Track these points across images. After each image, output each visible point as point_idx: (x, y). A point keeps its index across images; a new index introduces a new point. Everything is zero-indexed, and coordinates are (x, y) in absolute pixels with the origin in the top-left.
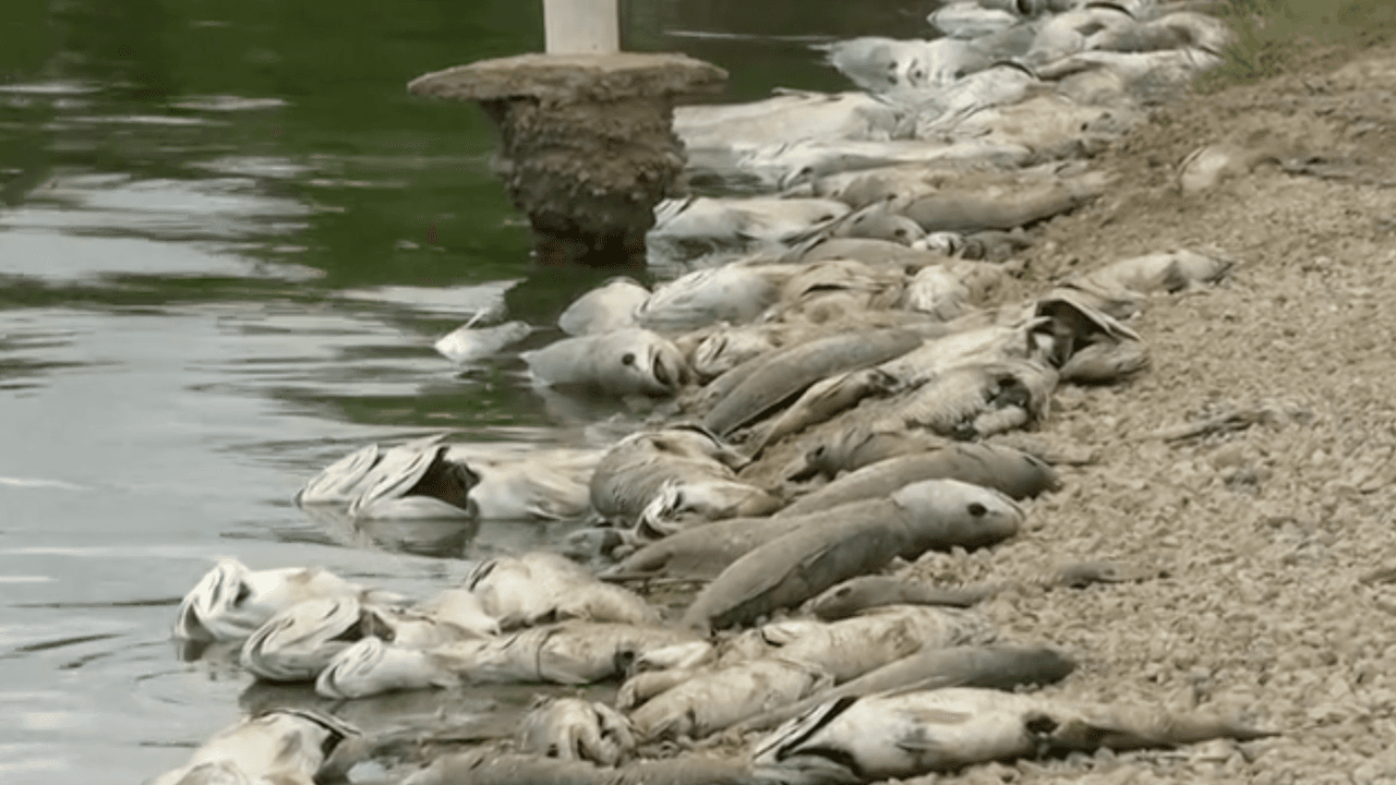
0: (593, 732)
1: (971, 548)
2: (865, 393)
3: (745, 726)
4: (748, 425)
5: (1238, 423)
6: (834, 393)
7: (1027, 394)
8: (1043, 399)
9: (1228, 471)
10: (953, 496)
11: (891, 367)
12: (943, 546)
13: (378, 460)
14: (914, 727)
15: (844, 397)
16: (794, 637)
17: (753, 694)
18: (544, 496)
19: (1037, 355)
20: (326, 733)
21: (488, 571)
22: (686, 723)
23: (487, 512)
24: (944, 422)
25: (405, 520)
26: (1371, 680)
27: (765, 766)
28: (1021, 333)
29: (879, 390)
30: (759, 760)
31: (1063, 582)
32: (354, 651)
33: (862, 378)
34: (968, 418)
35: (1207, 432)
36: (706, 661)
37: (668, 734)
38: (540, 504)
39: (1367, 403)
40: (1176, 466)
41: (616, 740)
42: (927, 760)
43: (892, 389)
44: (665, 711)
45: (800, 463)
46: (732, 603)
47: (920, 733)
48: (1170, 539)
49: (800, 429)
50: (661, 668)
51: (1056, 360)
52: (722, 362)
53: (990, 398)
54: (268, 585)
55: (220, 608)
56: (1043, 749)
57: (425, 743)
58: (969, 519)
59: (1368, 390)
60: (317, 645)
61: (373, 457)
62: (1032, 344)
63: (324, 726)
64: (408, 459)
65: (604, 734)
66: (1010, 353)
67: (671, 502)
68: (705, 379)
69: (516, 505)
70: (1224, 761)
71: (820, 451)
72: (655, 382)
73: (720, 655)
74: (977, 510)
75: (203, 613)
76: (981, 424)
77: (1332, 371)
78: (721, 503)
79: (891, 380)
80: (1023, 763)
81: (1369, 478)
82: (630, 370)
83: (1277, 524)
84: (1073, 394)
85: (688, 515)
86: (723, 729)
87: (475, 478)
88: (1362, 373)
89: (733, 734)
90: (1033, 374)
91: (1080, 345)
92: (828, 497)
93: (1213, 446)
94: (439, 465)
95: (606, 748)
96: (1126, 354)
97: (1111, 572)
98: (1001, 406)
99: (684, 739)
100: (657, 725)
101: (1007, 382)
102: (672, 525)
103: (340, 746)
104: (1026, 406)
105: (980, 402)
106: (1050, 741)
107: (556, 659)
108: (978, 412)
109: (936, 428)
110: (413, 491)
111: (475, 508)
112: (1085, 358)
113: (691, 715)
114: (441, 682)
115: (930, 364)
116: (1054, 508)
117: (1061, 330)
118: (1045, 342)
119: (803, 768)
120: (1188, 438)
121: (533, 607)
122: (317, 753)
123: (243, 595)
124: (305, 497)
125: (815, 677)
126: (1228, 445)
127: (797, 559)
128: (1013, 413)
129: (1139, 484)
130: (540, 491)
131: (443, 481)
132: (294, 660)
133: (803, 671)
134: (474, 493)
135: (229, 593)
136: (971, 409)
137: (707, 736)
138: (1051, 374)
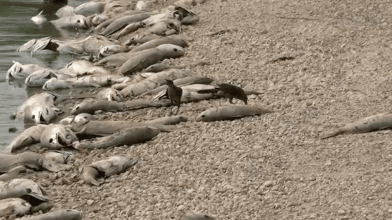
0: (115, 95)
1: (174, 58)
2: (139, 27)
3: (144, 94)
4: (111, 34)
5: (223, 32)
6: (133, 27)
7: (176, 27)
8: (179, 28)
9: (226, 42)
10: (170, 47)
11: (144, 21)
12: (168, 58)
13: (35, 43)
14: (188, 93)
15: (135, 27)
16: (148, 76)
17: (145, 87)
18: (72, 49)
19: (176, 18)
20: (54, 97)
21: (71, 64)
22: (131, 94)
23: (60, 53)
24: (159, 32)
25: (43, 55)
26: (277, 83)
27: (157, 101)
28: (172, 13)
29: (142, 26)
30: (155, 100)
31: (199, 64)
32: (50, 81)
33: (138, 23)
34: (164, 31)
35: (217, 34)
36: (129, 81)
37: (128, 96)
38: (72, 51)
39: (249, 28)
40: (213, 41)
41: (120, 97)
42: (191, 99)
43: (145, 26)
44: (127, 91)
45: (128, 42)
46: (127, 70)
47: (189, 94)
48: (218, 56)
49: (125, 34)
50: (119, 83)
51: (180, 19)
52: (99, 22)
53: (168, 28)
54: (25, 67)
55: (16, 73)
56: (215, 97)
57: (72, 99)
58: (174, 52)
59: (248, 25)
60: (41, 79)
61: (34, 42)
62: (174, 16)
63: (53, 95)
64: (42, 42)
65: (117, 95)
66: (170, 18)
67: (106, 50)
68: (96, 25)
69: (67, 51)
70: (255, 99)
71: (133, 39)
72: (85, 26)
73: (132, 80)
74: (175, 50)
75: (12, 74)
76: (167, 33)
77: (239, 21)
78: (116, 50)
79: (144, 24)
80: (211, 100)
81: (257, 43)
82: (79, 24)
83: (241, 52)
84: (184, 27)
85: (110, 52)
86: (140, 94)
87: (58, 46)
88: (246, 22)
89: (142, 95)
90: (176, 23)
91: (185, 16)
92: (141, 48)
93: (219, 37)
94: (50, 43)
95: (118, 99)
96: (195, 18)
97: (209, 62)
98: (171, 29)
99: (132, 97)
100: (125, 95)
101: (172, 25)
102: (106, 54)
103: (57, 99)
104: (176, 29)
105: (166, 28)
106: (217, 95)
107: (94, 82)
108: (166, 31)
109: (157, 34)
110: (45, 49)
111: (58, 52)
112: (185, 19)
113: (132, 92)
114: (69, 87)
115: (153, 21)
116: (189, 50)
117: (181, 13)
118: (177, 16)
119: (164, 101)
120: (213, 35)
121: (82, 72)
122: (52, 101)
123: (21, 70)
124: (20, 50)
125: (157, 84)
126: (222, 36)
127: (139, 61)
128: (173, 30)
129: (206, 45)
130: (72, 48)
131: (51, 47)
132: (36, 83)
133: (154, 83)
134: (58, 49)
135: (18, 69)
136: (164, 30)
137: (136, 96)
138: (180, 22)
